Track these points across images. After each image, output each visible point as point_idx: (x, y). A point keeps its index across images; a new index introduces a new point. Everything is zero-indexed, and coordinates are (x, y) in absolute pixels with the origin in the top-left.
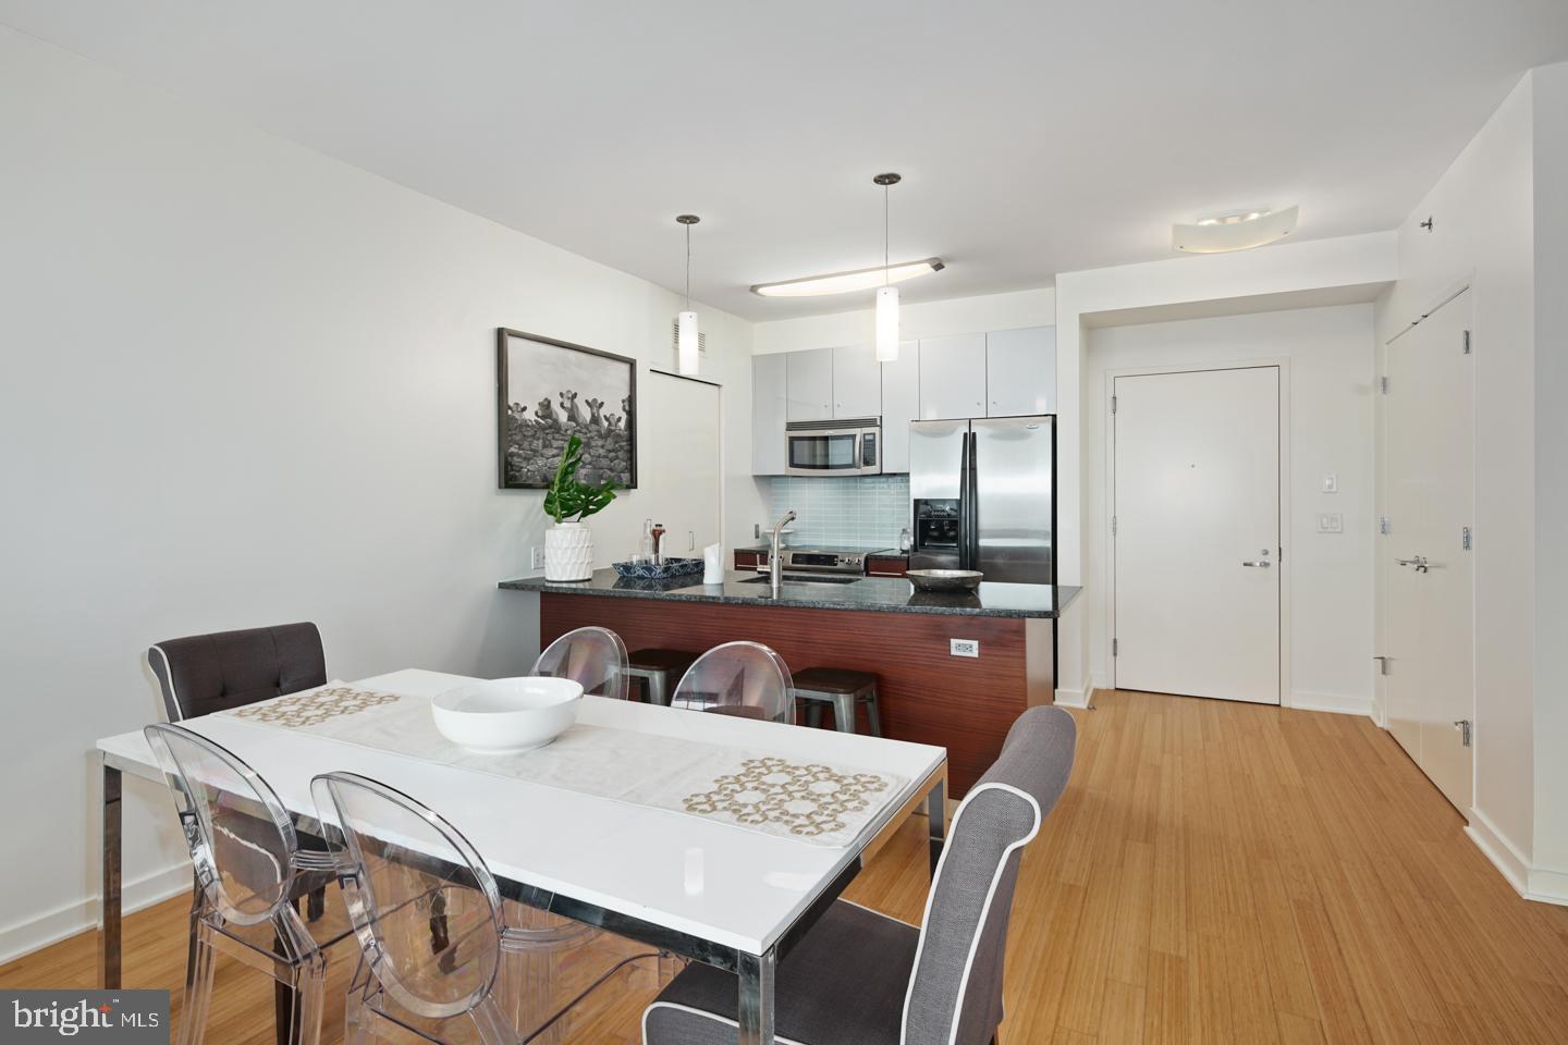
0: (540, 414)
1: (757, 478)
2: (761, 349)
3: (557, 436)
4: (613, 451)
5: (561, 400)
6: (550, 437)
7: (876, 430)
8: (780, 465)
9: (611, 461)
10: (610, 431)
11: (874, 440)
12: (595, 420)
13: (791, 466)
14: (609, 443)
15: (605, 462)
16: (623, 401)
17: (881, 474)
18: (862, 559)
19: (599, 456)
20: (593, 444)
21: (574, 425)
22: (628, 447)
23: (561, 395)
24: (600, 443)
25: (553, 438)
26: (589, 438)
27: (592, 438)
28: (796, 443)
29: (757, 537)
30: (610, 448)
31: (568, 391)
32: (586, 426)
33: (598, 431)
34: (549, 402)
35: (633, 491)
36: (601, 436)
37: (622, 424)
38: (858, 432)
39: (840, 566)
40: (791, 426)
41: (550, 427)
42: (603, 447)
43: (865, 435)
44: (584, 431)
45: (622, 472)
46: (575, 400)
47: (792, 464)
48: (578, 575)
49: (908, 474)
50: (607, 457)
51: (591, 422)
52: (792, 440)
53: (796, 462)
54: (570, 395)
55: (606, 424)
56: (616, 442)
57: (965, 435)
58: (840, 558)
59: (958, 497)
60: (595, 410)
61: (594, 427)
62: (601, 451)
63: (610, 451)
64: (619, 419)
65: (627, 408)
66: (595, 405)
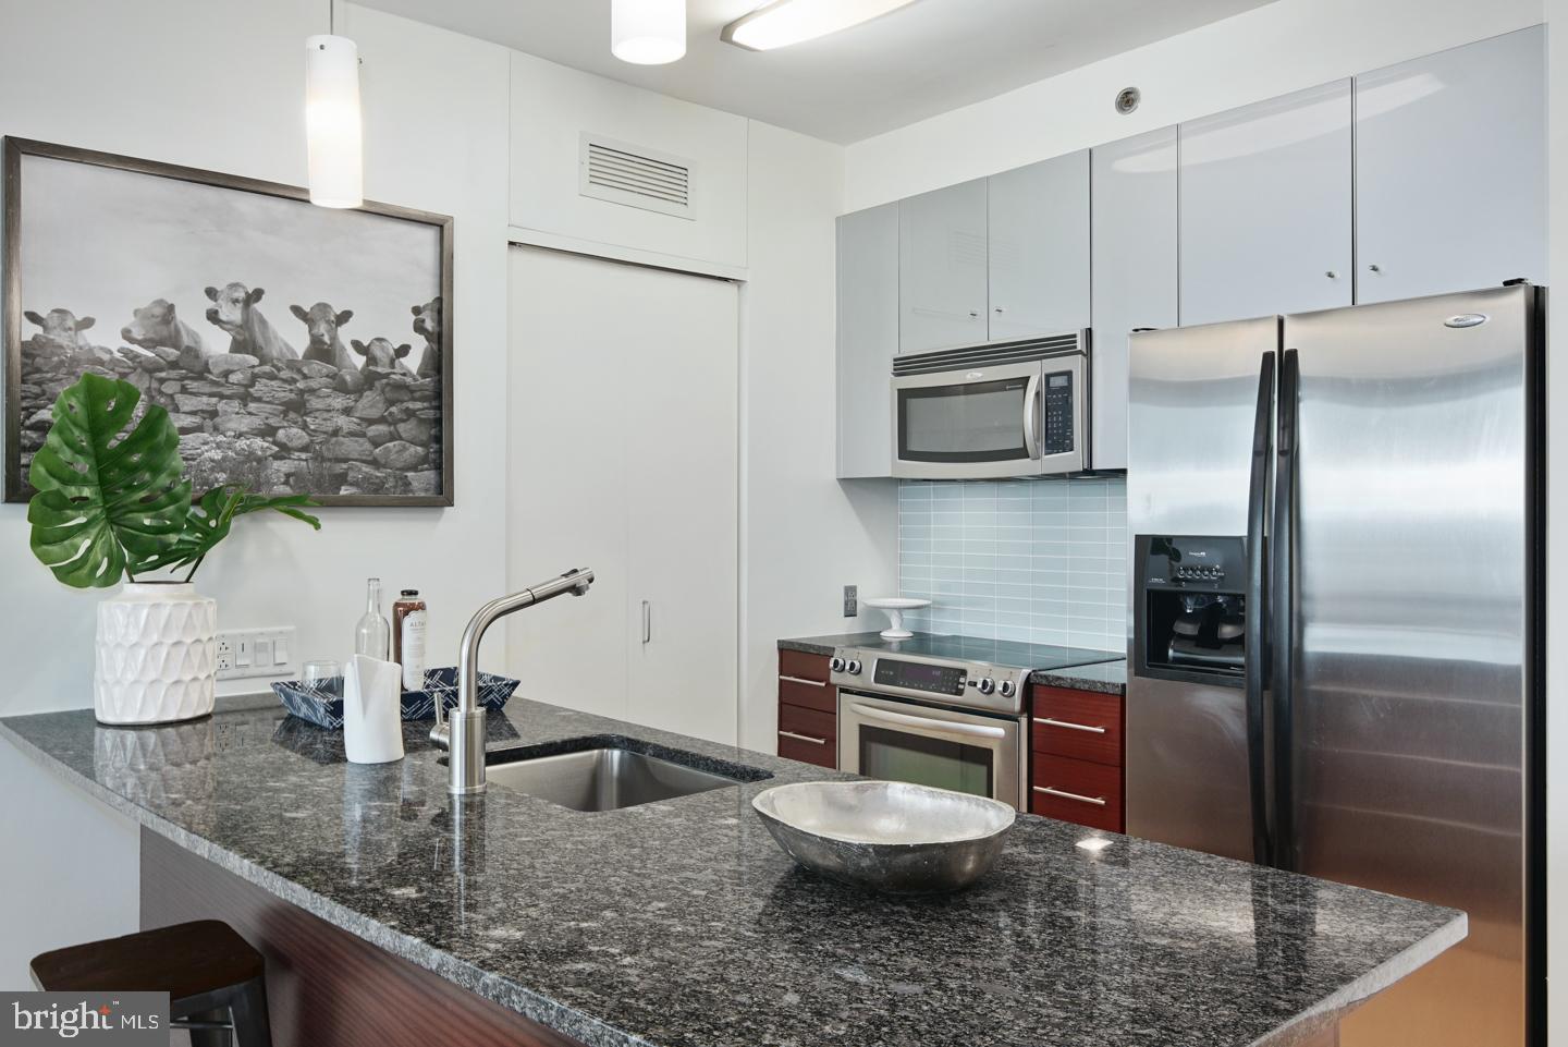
0: (138, 334)
1: (847, 483)
2: (856, 200)
3: (193, 385)
4: (382, 420)
5: (211, 304)
6: (169, 388)
7: (1075, 364)
8: (882, 459)
9: (376, 445)
10: (369, 379)
11: (1068, 389)
12: (322, 351)
13: (901, 457)
14: (370, 403)
15: (352, 447)
16: (417, 310)
17: (1089, 472)
18: (1018, 683)
19: (336, 433)
20: (315, 403)
21: (254, 360)
22: (431, 414)
23: (211, 293)
24: (339, 402)
25: (184, 390)
26: (302, 392)
27: (312, 391)
28: (913, 403)
29: (850, 612)
30: (375, 413)
31: (234, 286)
32: (292, 365)
33: (333, 376)
34: (171, 308)
35: (447, 509)
36: (341, 387)
37: (413, 362)
38: (1035, 371)
39: (972, 696)
40: (903, 366)
41: (174, 365)
42: (347, 411)
43: (1048, 376)
44: (285, 374)
45: (414, 468)
46: (258, 306)
47: (905, 453)
48: (164, 708)
49: (1124, 471)
50: (363, 435)
51: (309, 355)
52: (905, 396)
53: (913, 446)
54: (241, 295)
55: (359, 361)
56: (391, 403)
57: (1268, 357)
58: (970, 678)
59: (1244, 532)
60: (322, 328)
61: (317, 366)
62: (342, 421)
63: (371, 422)
64: (403, 351)
65: (429, 325)
66: (321, 319)
